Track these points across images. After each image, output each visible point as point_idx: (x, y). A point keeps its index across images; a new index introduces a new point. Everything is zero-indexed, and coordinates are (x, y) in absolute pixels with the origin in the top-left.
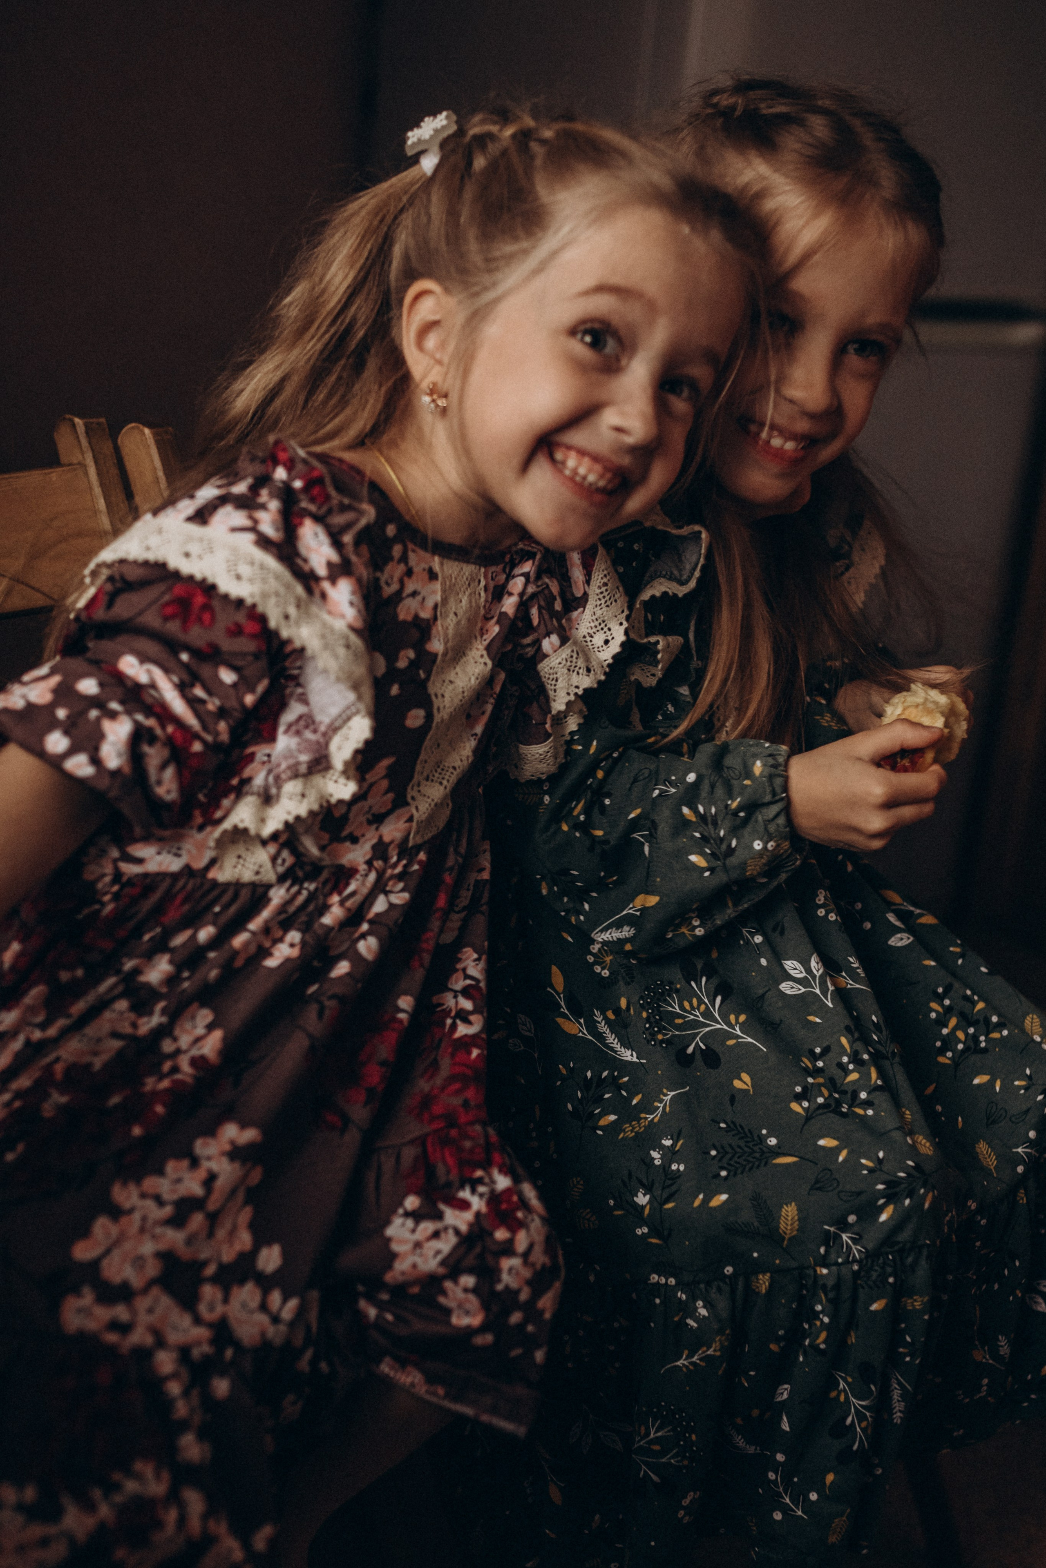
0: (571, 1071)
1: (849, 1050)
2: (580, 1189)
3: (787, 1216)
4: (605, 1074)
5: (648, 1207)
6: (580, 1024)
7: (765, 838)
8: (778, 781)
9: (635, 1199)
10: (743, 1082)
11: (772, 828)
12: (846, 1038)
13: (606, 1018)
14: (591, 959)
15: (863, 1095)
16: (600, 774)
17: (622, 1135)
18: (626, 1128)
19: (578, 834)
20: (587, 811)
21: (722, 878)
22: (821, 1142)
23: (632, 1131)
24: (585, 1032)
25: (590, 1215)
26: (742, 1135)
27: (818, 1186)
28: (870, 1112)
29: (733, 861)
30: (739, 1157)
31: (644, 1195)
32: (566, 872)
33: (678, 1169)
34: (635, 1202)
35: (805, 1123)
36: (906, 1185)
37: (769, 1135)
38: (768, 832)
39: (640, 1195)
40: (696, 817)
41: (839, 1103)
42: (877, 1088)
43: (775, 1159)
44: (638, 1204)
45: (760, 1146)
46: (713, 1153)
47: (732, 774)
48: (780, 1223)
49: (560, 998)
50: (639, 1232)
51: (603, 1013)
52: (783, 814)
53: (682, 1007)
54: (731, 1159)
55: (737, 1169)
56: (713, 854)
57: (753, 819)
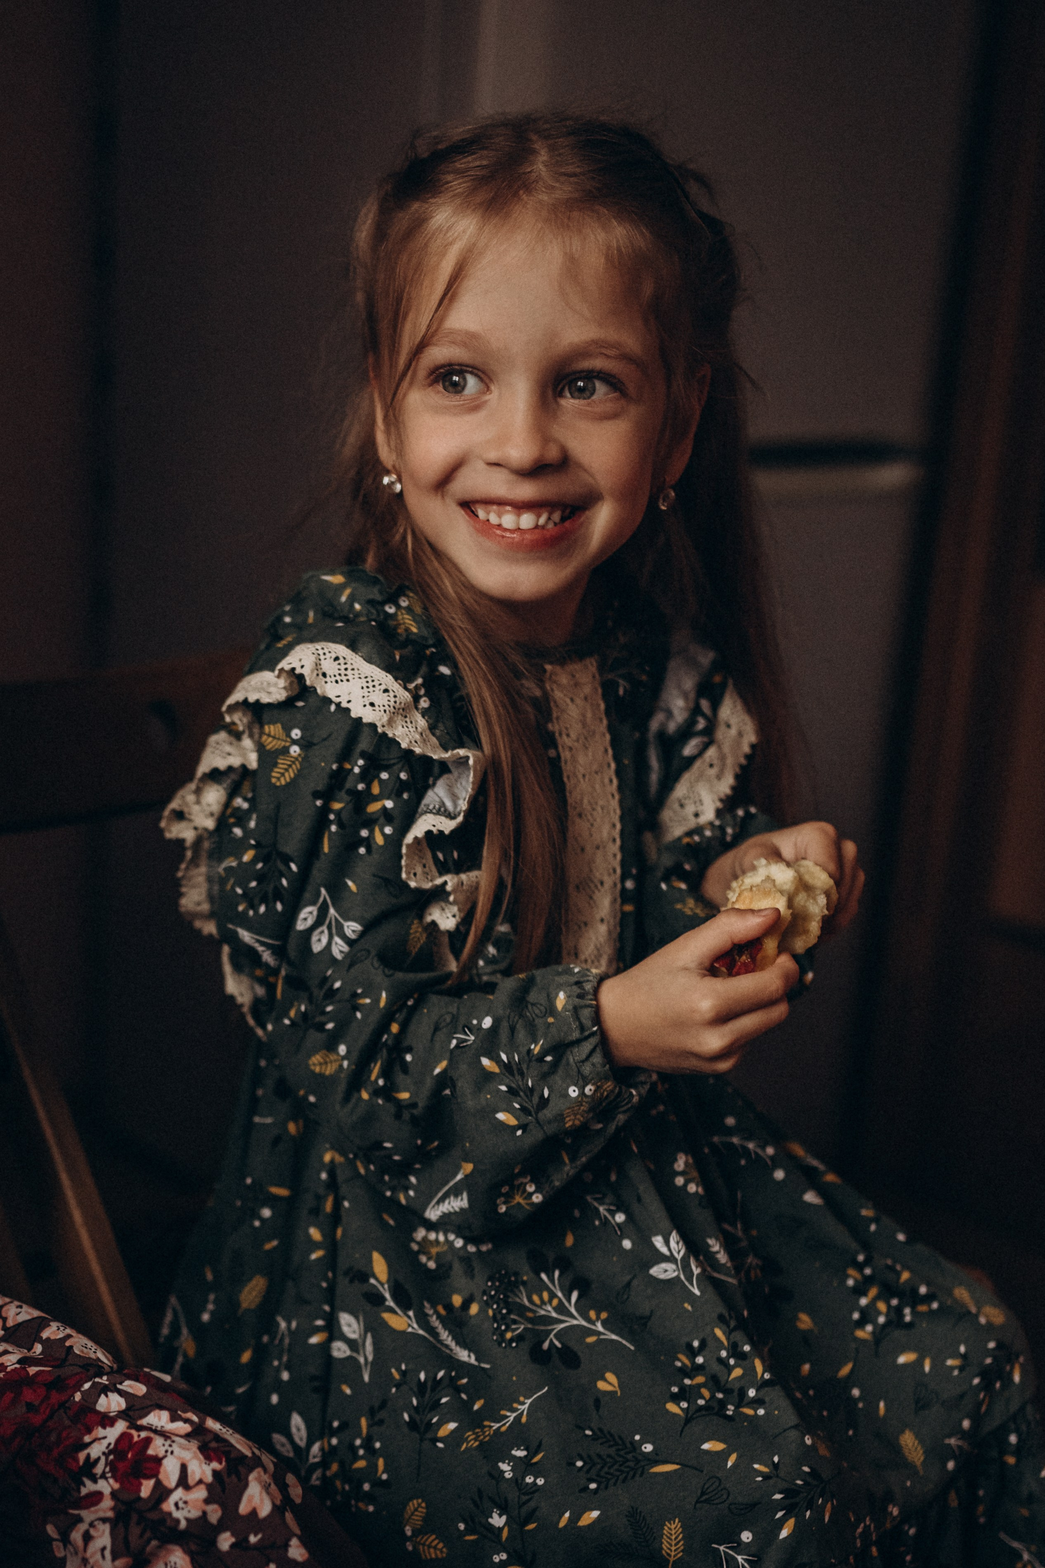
0: (403, 1374)
1: (726, 1343)
2: (422, 1512)
3: (671, 1535)
4: (441, 1374)
5: (506, 1530)
6: (409, 1317)
7: (581, 1082)
8: (586, 1013)
9: (490, 1520)
10: (609, 1383)
11: (587, 1069)
12: (720, 1329)
13: (436, 1312)
14: (415, 1247)
15: (752, 1393)
16: (395, 1028)
17: (464, 1446)
18: (469, 1436)
19: (380, 1102)
20: (386, 1073)
21: (537, 1135)
22: (706, 1446)
23: (475, 1440)
24: (415, 1326)
25: (436, 1542)
26: (612, 1443)
27: (704, 1498)
28: (761, 1412)
29: (547, 1113)
30: (610, 1468)
31: (500, 1516)
32: (378, 1145)
33: (534, 1484)
34: (490, 1524)
35: (685, 1424)
36: (805, 1494)
37: (643, 1441)
38: (582, 1075)
39: (495, 1515)
40: (499, 1067)
41: (723, 1404)
42: (765, 1384)
43: (652, 1467)
44: (495, 1527)
45: (634, 1454)
46: (579, 1464)
47: (537, 1011)
48: (662, 1543)
49: (384, 1289)
50: (496, 1559)
51: (434, 1306)
52: (598, 1050)
53: (531, 1301)
54: (601, 1469)
55: (608, 1480)
56: (523, 1109)
57: (564, 1061)
